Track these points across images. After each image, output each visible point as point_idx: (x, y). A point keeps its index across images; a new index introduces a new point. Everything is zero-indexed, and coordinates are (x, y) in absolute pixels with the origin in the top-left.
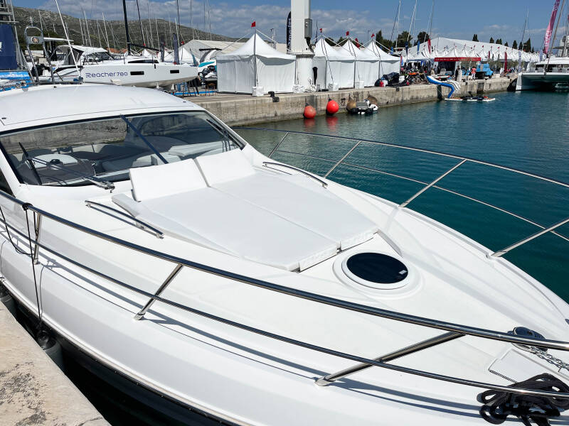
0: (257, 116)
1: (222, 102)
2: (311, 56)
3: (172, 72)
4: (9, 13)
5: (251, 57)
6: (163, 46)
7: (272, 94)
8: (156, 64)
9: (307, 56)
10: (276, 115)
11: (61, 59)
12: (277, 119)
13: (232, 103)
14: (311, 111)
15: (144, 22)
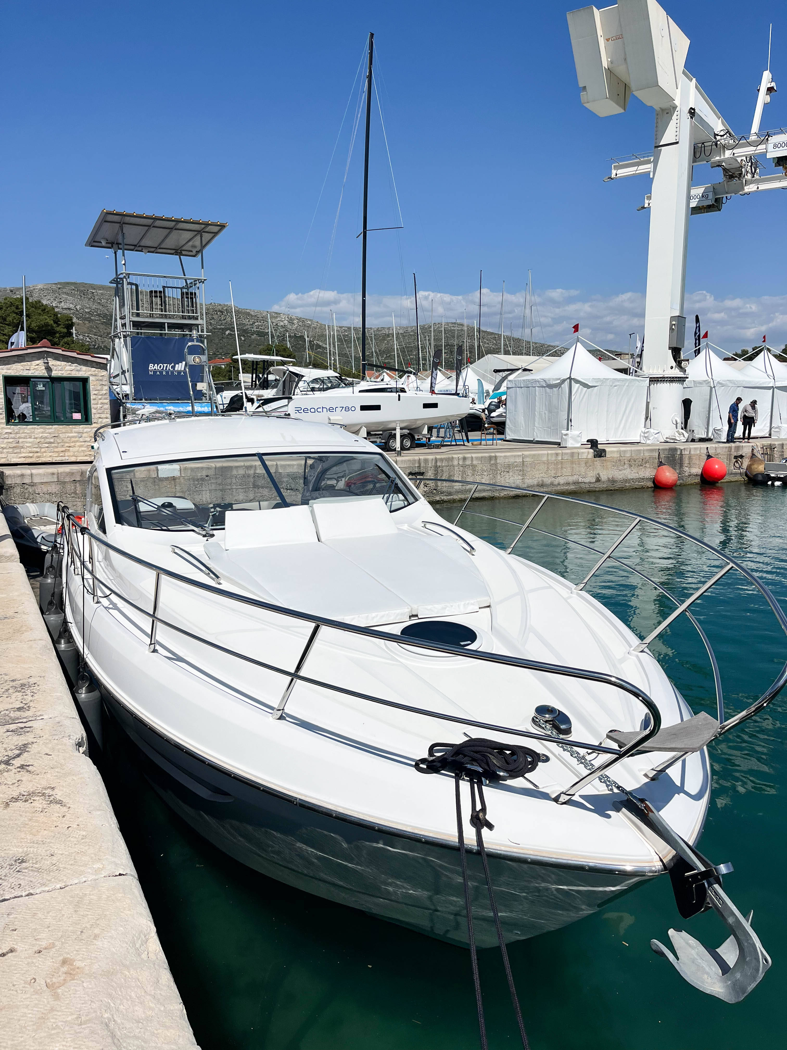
0: (562, 480)
1: (498, 454)
2: (681, 380)
3: (426, 406)
4: (199, 322)
5: (564, 381)
6: (436, 366)
7: (593, 443)
8: (402, 394)
9: (672, 380)
10: (598, 480)
11: (273, 387)
12: (599, 486)
13: (519, 456)
14: (669, 475)
15: (423, 328)
